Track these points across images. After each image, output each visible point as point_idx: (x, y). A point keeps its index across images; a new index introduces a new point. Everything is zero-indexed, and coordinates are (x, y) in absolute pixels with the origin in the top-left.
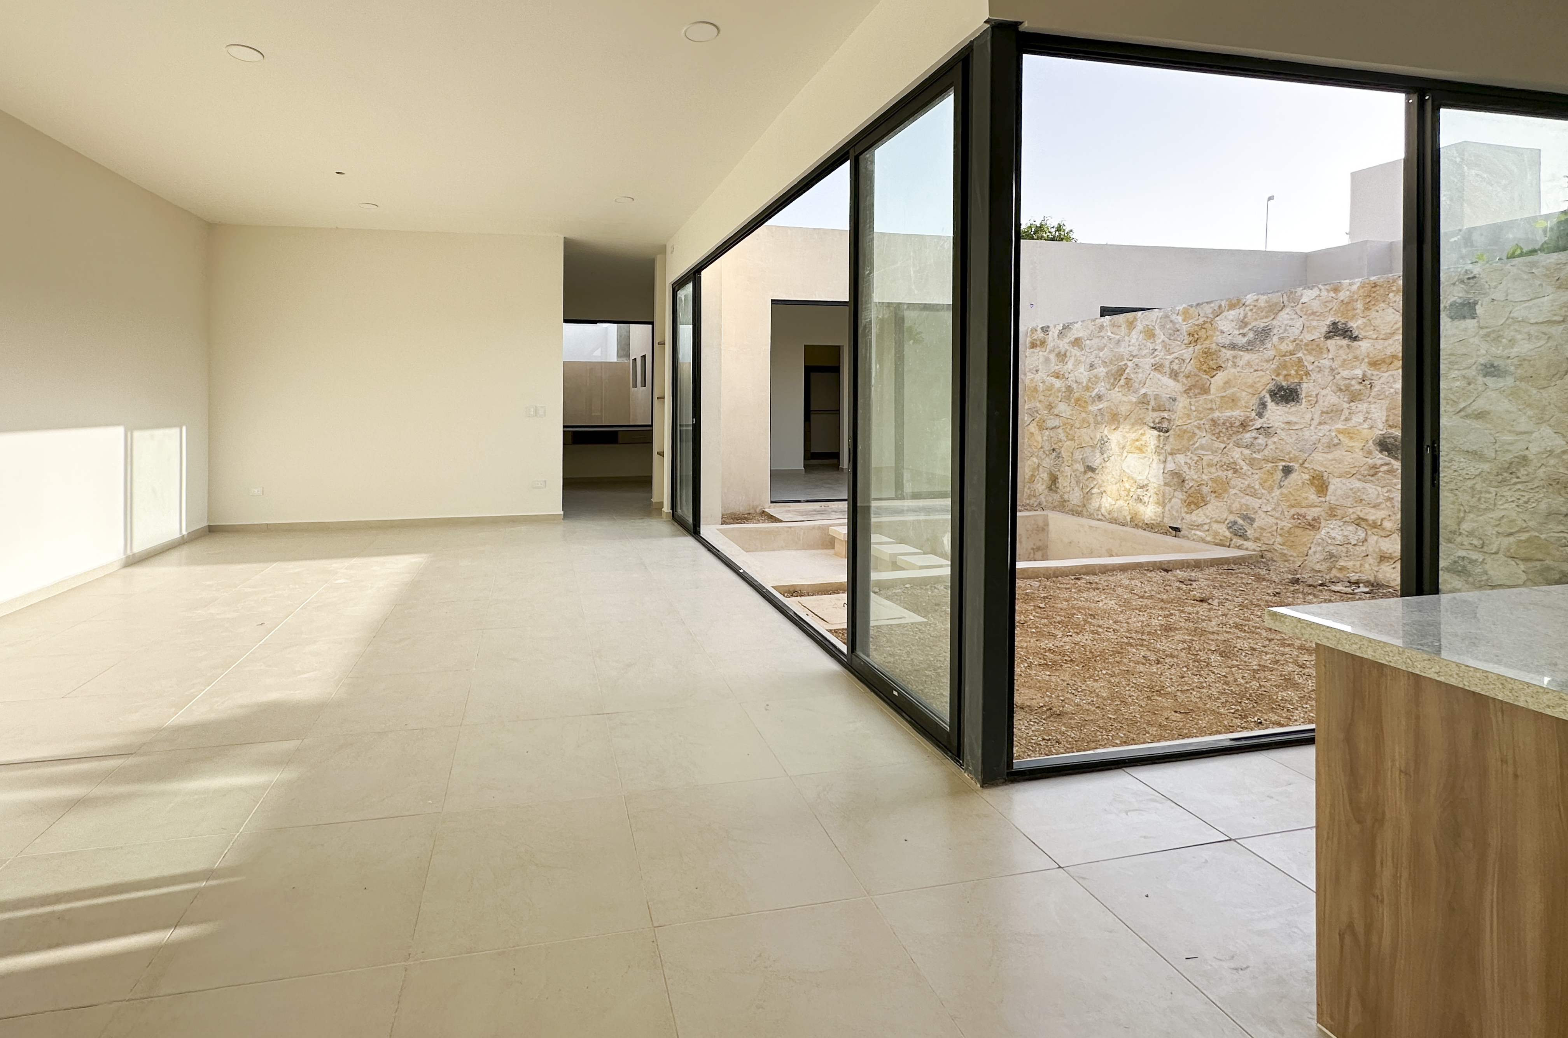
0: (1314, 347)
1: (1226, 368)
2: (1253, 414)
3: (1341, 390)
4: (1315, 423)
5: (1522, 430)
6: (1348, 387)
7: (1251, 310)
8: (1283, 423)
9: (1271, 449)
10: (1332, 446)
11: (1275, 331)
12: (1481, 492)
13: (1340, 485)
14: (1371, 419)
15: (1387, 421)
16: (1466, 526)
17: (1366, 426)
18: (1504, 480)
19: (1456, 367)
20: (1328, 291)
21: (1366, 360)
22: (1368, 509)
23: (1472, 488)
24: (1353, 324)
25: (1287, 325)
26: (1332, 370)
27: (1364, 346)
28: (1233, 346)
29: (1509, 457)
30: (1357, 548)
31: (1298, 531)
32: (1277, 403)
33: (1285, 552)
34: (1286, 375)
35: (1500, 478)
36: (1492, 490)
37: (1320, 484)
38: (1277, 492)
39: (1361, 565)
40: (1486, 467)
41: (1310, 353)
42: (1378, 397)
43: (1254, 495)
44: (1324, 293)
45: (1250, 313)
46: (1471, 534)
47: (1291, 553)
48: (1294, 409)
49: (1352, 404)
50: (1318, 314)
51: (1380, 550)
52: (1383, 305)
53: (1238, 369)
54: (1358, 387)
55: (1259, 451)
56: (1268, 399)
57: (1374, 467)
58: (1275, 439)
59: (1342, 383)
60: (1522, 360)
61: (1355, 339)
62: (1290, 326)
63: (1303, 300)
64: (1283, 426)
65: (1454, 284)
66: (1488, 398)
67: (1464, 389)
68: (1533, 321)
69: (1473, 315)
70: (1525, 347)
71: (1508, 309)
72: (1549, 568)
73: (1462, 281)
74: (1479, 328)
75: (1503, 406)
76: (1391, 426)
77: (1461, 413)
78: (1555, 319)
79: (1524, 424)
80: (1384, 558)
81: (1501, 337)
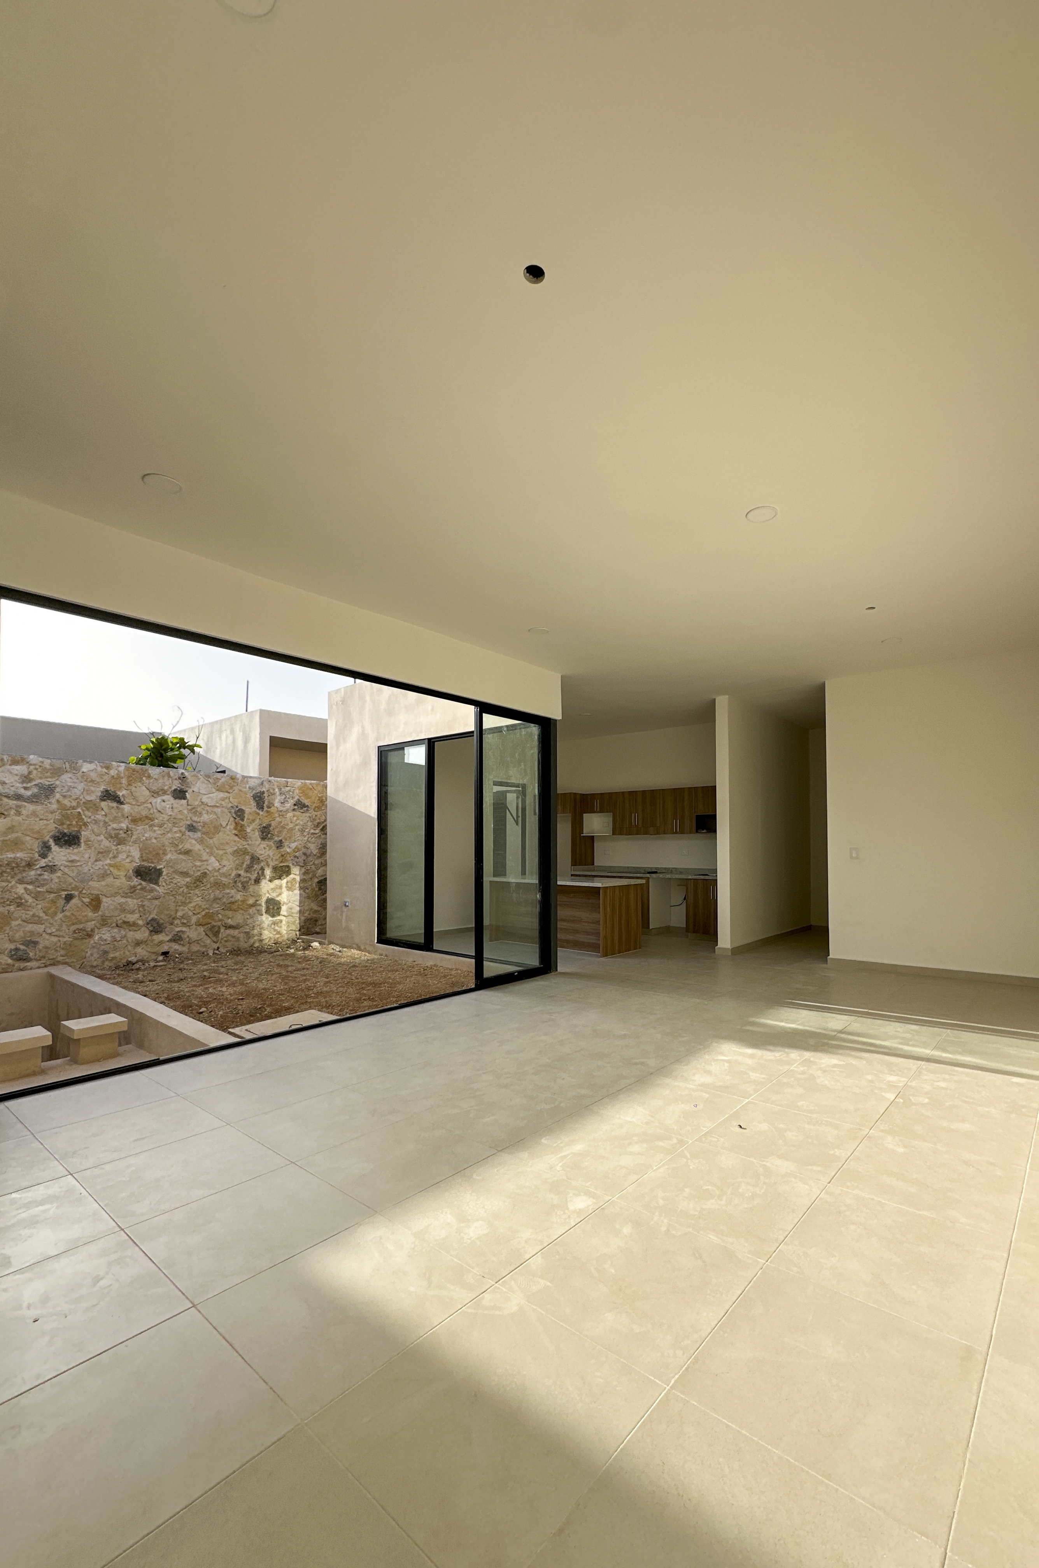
0: (92, 805)
1: (9, 816)
2: (37, 855)
3: (111, 837)
4: (92, 860)
5: (204, 859)
6: (117, 835)
7: (35, 769)
8: (67, 862)
9: (56, 883)
10: (104, 876)
11: (59, 790)
12: (186, 894)
13: (110, 902)
14: (131, 856)
15: (142, 857)
16: (179, 914)
17: (128, 860)
18: (197, 886)
19: (176, 825)
20: (102, 767)
21: (130, 818)
22: (129, 916)
23: (183, 892)
24: (120, 794)
25: (70, 786)
27: (126, 808)
28: (17, 797)
29: (199, 873)
30: (120, 943)
31: (77, 943)
32: (61, 847)
33: (67, 960)
34: (70, 825)
35: (195, 885)
36: (192, 892)
37: (95, 903)
38: (60, 916)
39: (124, 953)
40: (188, 880)
41: (88, 810)
42: (135, 842)
43: (39, 921)
44: (99, 769)
45: (35, 772)
46: (182, 917)
47: (72, 960)
48: (76, 851)
49: (119, 846)
50: (95, 782)
51: (136, 940)
52: (139, 784)
53: (22, 817)
54: (124, 835)
55: (43, 885)
56: (52, 843)
57: (134, 887)
58: (59, 874)
59: (113, 832)
60: (205, 823)
61: (122, 803)
62: (73, 788)
63: (82, 770)
64: (67, 864)
65: (176, 779)
66: (190, 843)
67: (180, 838)
68: (209, 805)
69: (185, 798)
70: (205, 817)
71: (200, 797)
72: (214, 926)
73: (179, 778)
74: (188, 805)
75: (197, 847)
76: (143, 861)
77: (179, 852)
78: (217, 805)
79: (205, 856)
80: (138, 943)
81: (197, 811)
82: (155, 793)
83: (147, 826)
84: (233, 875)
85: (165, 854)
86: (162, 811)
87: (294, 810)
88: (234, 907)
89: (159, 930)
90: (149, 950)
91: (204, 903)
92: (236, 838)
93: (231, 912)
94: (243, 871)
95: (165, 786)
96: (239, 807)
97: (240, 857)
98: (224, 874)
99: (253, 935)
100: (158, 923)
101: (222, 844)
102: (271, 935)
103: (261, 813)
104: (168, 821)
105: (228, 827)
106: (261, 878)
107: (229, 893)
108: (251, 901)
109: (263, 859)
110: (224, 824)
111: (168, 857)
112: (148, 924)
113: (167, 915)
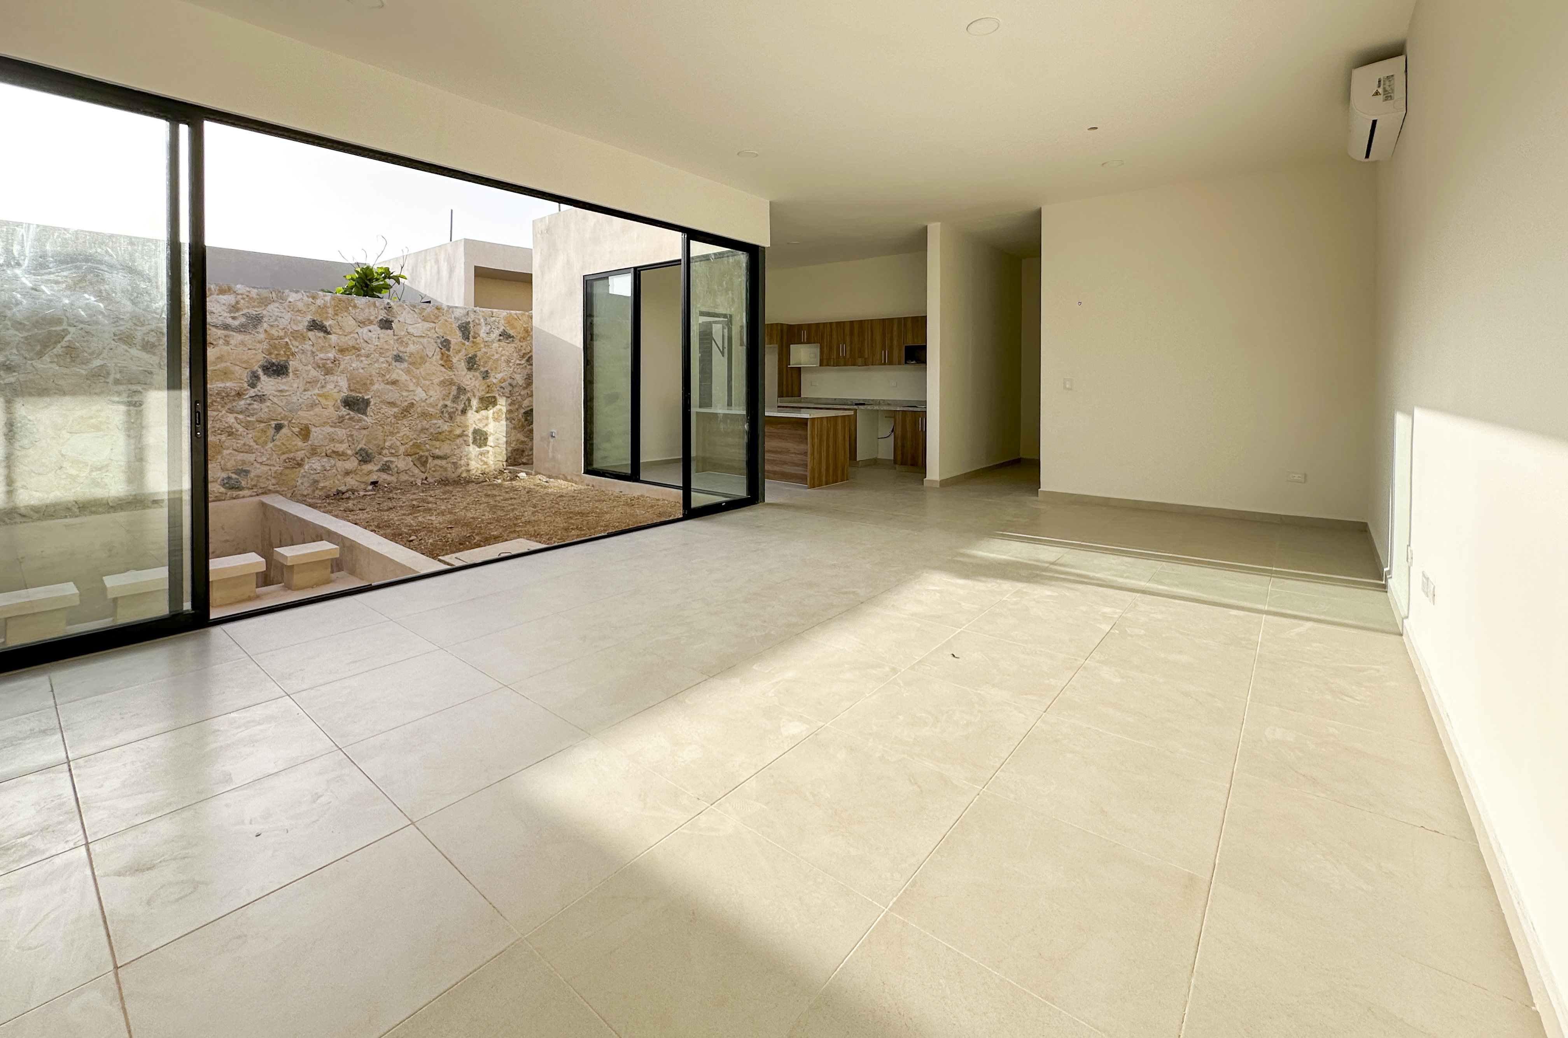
0: (299, 335)
1: (218, 346)
2: (246, 385)
3: (319, 367)
4: (301, 390)
5: (410, 389)
6: (324, 366)
7: (243, 299)
8: (276, 391)
9: (265, 412)
10: (313, 405)
11: (265, 319)
12: (394, 424)
13: (320, 432)
14: (339, 386)
15: (349, 387)
16: (387, 444)
17: (336, 390)
18: (405, 416)
19: (383, 356)
20: (308, 296)
21: (337, 348)
22: (337, 445)
23: (391, 422)
24: (326, 322)
25: (277, 316)
27: (333, 337)
28: (227, 328)
29: (406, 404)
30: (330, 472)
31: (287, 471)
32: (270, 376)
33: (278, 489)
34: (278, 355)
35: (403, 415)
36: (399, 422)
37: (305, 433)
38: (271, 445)
39: (334, 482)
40: (396, 410)
41: (296, 340)
42: (342, 372)
43: (250, 451)
44: (305, 298)
45: (241, 301)
46: (390, 447)
47: (283, 489)
48: (284, 380)
49: (326, 376)
50: (302, 312)
51: (345, 469)
52: (345, 314)
54: (331, 365)
55: (253, 415)
56: (260, 372)
57: (344, 417)
58: (268, 404)
59: (320, 362)
60: (411, 354)
61: (329, 333)
62: (281, 317)
63: (290, 299)
64: (276, 393)
65: (382, 309)
66: (397, 374)
67: (387, 368)
68: (415, 335)
69: (391, 328)
70: (412, 348)
71: (406, 327)
72: (421, 457)
73: (385, 308)
74: (394, 335)
75: (404, 377)
76: (351, 391)
77: (386, 382)
78: (423, 335)
79: (412, 387)
80: (347, 473)
81: (403, 341)
82: (362, 323)
83: (354, 356)
84: (440, 405)
85: (372, 384)
86: (368, 341)
87: (499, 340)
88: (442, 437)
89: (368, 459)
90: (358, 479)
91: (412, 433)
92: (443, 369)
93: (438, 443)
94: (450, 401)
95: (370, 316)
96: (445, 338)
97: (447, 388)
98: (430, 404)
99: (460, 465)
100: (366, 453)
101: (428, 374)
102: (478, 466)
103: (467, 343)
104: (375, 351)
105: (434, 357)
106: (468, 408)
107: (436, 424)
108: (458, 432)
109: (469, 390)
110: (430, 355)
111: (376, 387)
112: (357, 453)
113: (375, 445)
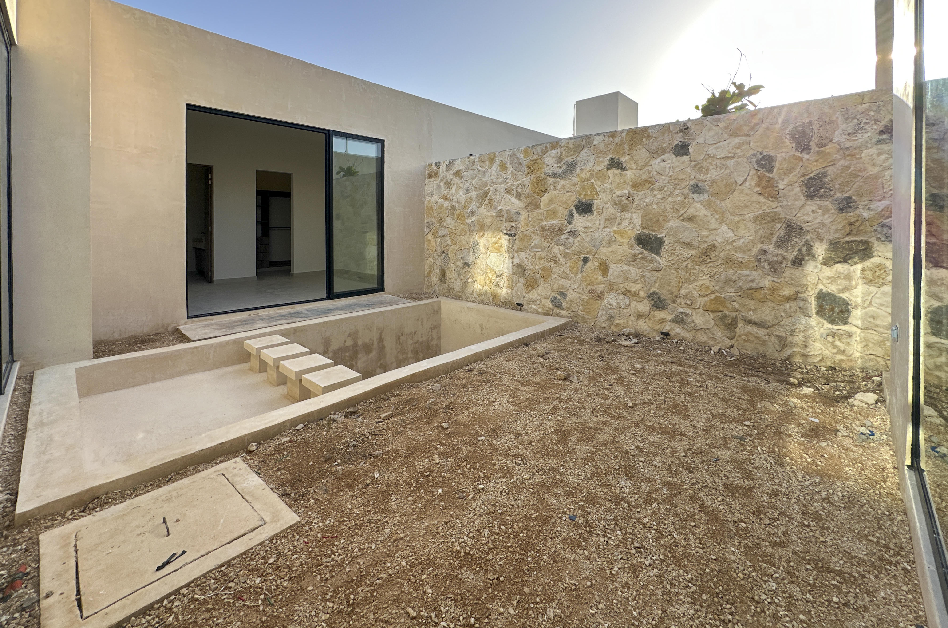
0: (601, 175)
1: (550, 191)
2: (566, 222)
3: (616, 204)
4: (602, 227)
5: (713, 227)
6: (620, 201)
7: (565, 150)
8: (584, 228)
9: (577, 246)
10: (611, 242)
11: (578, 165)
12: (690, 269)
13: (615, 268)
14: (633, 223)
15: (642, 224)
16: (683, 292)
17: (630, 228)
18: (703, 261)
19: (678, 187)
20: (609, 137)
21: (631, 184)
22: (632, 285)
23: (687, 267)
24: (623, 159)
26: (611, 190)
27: (629, 173)
28: (554, 175)
29: (706, 245)
30: (625, 310)
31: (591, 301)
32: (580, 214)
33: (584, 315)
34: (585, 195)
35: (701, 259)
36: (697, 267)
37: (604, 268)
38: (580, 275)
39: (627, 322)
40: (693, 252)
41: (599, 179)
42: (636, 209)
43: (567, 278)
44: (606, 138)
45: (564, 152)
46: (686, 297)
47: (588, 317)
48: (589, 218)
49: (622, 213)
50: (603, 152)
51: (638, 311)
52: (639, 146)
53: (557, 191)
54: (626, 202)
55: (569, 248)
56: (574, 211)
57: (635, 255)
58: (579, 239)
59: (617, 199)
60: (713, 182)
61: (624, 169)
62: (587, 161)
63: (595, 143)
64: (584, 230)
65: (677, 133)
66: (695, 207)
67: (682, 202)
68: (718, 157)
69: (687, 153)
70: (713, 174)
71: (706, 149)
72: (725, 316)
73: (681, 131)
74: (691, 161)
75: (701, 211)
76: (644, 228)
77: (681, 218)
78: (730, 155)
79: (713, 224)
80: (640, 316)
81: (702, 167)
82: (655, 154)
83: (648, 191)
84: (755, 250)
85: (666, 221)
86: (662, 172)
88: (759, 295)
89: (661, 305)
90: (650, 325)
91: (713, 284)
92: (762, 199)
93: (753, 302)
94: (772, 245)
95: (664, 143)
96: (765, 154)
97: (766, 226)
98: (739, 248)
99: (791, 343)
100: (659, 298)
101: (737, 207)
102: (827, 353)
103: (806, 156)
104: (668, 182)
105: (747, 184)
106: (807, 258)
107: (747, 275)
108: (787, 292)
109: (808, 229)
110: (740, 180)
111: (671, 224)
112: (649, 297)
113: (669, 291)
